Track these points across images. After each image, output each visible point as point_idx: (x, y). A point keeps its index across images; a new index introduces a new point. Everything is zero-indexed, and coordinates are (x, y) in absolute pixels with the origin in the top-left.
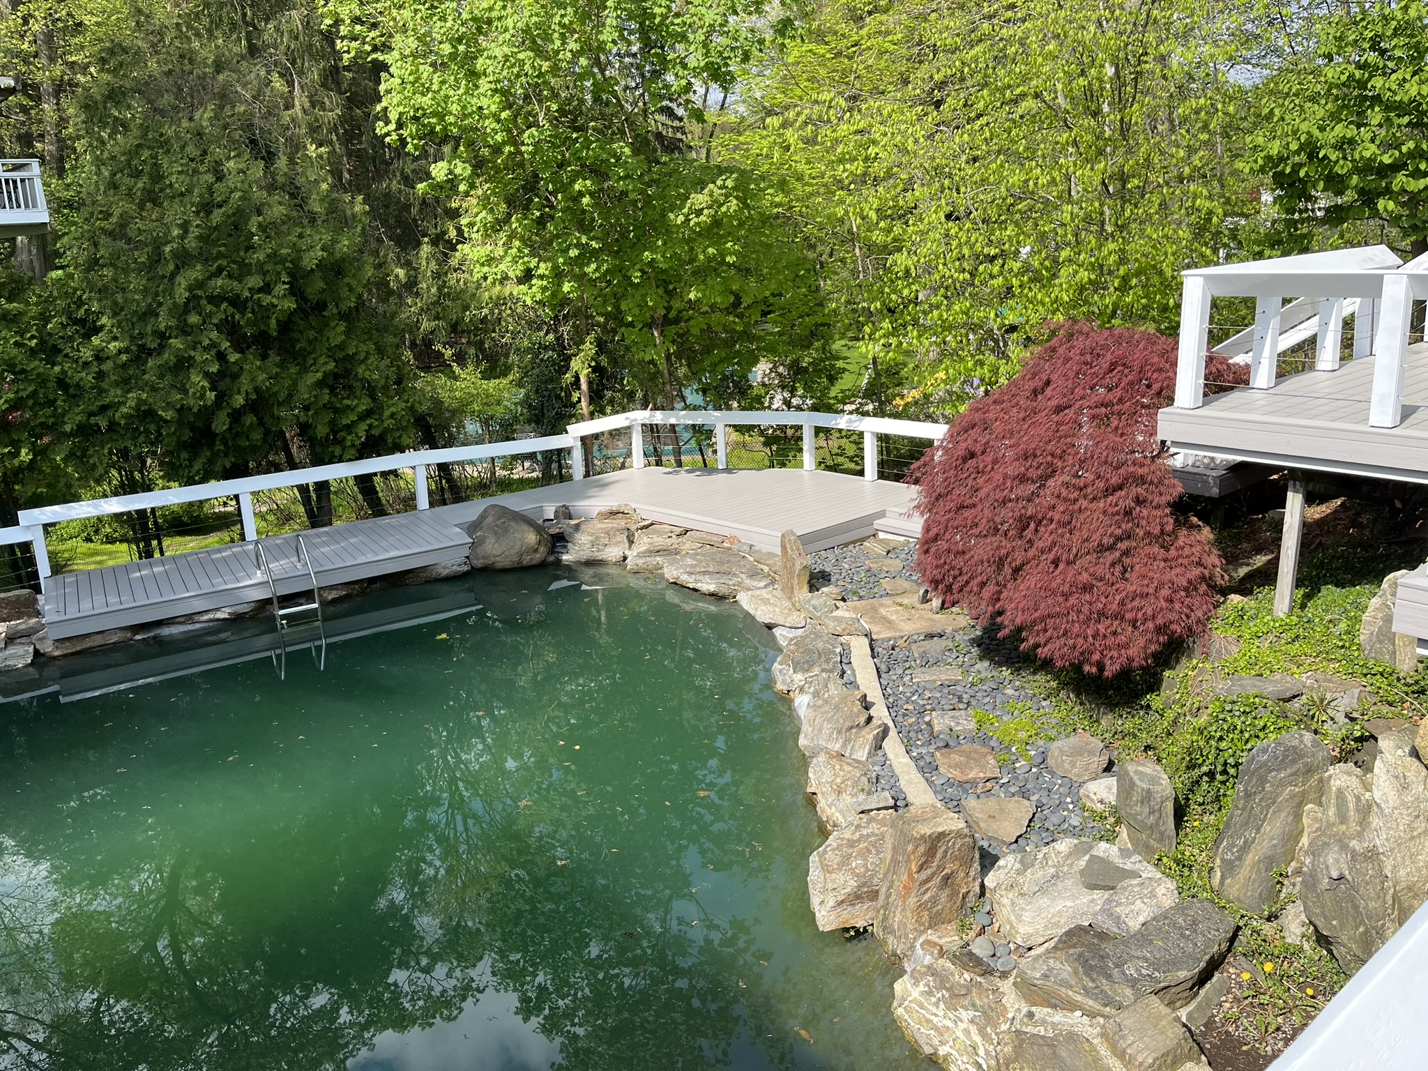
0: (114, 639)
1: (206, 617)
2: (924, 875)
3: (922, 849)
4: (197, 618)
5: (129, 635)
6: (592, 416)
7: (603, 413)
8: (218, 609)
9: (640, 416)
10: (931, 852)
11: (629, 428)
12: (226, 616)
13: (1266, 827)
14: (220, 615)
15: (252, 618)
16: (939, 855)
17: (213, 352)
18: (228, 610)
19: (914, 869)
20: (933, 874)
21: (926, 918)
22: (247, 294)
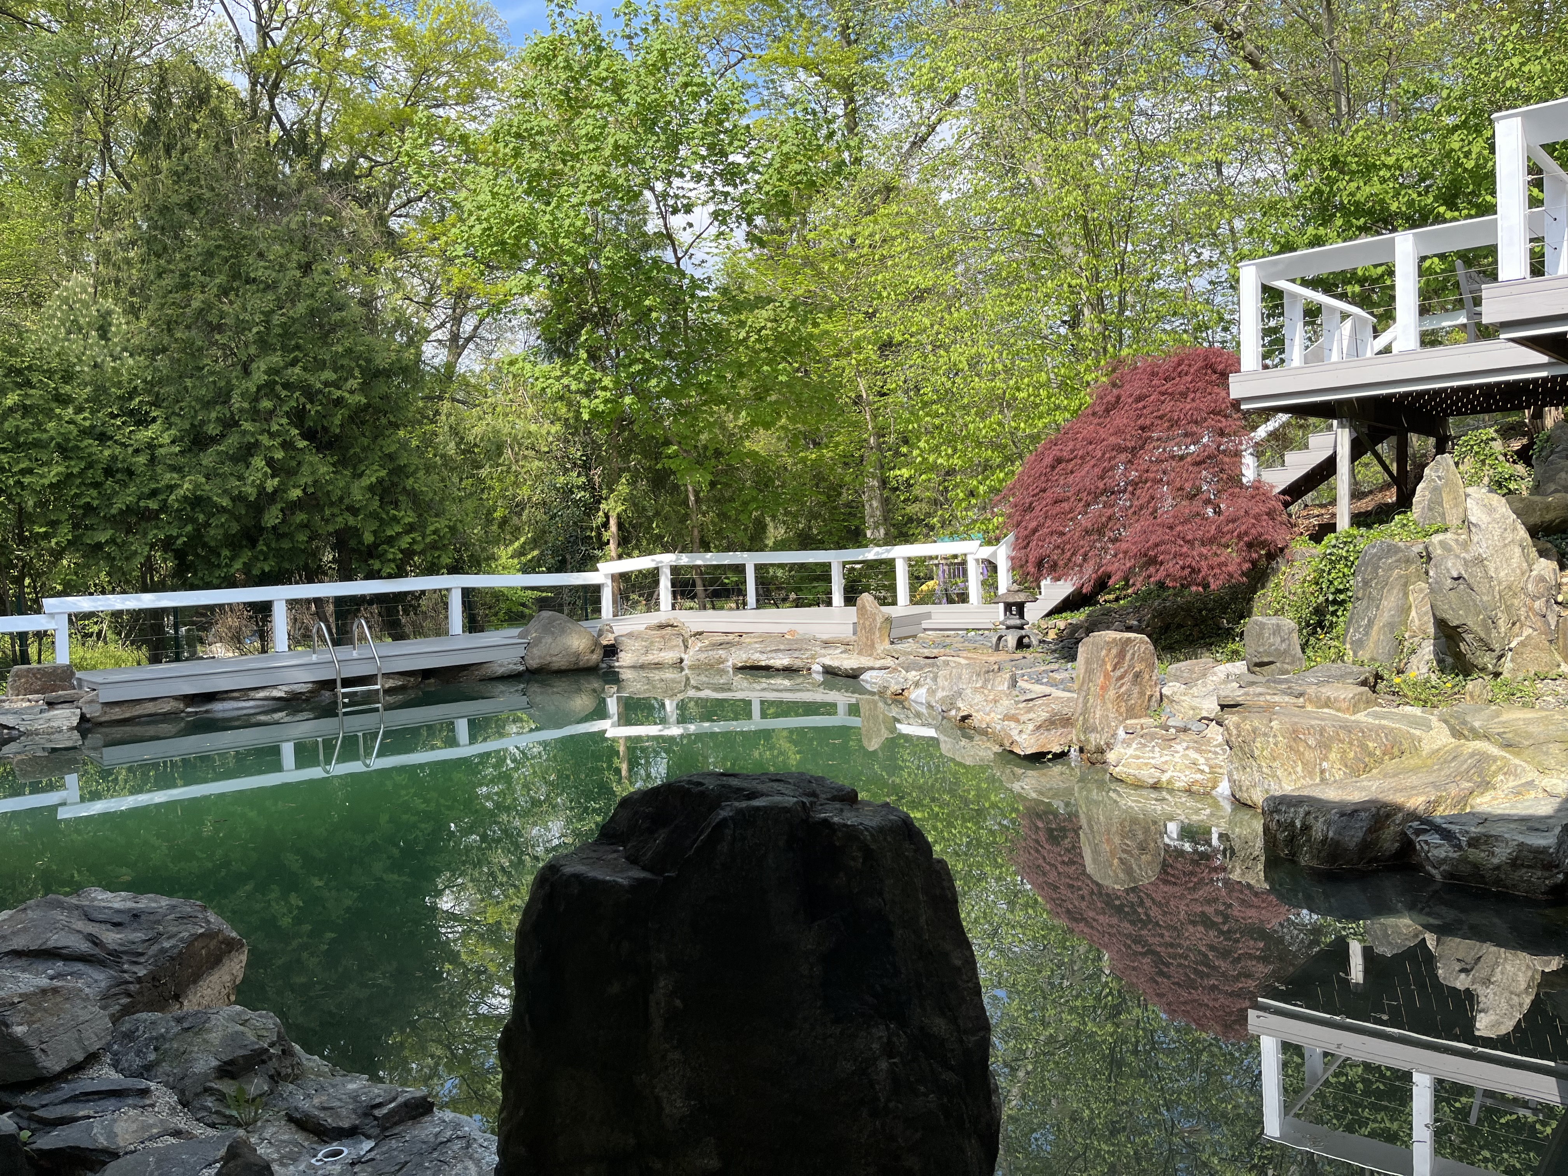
0: (166, 707)
1: (262, 694)
2: (1118, 673)
3: (1114, 651)
4: (252, 694)
5: (182, 706)
6: (620, 557)
7: (629, 555)
8: (274, 687)
9: (666, 560)
10: (1122, 655)
11: (657, 569)
12: (283, 695)
13: (1385, 603)
14: (276, 693)
15: (307, 700)
16: (1128, 658)
17: (279, 440)
18: (285, 688)
19: (1109, 668)
20: (1126, 672)
21: (1123, 709)
22: (319, 385)
